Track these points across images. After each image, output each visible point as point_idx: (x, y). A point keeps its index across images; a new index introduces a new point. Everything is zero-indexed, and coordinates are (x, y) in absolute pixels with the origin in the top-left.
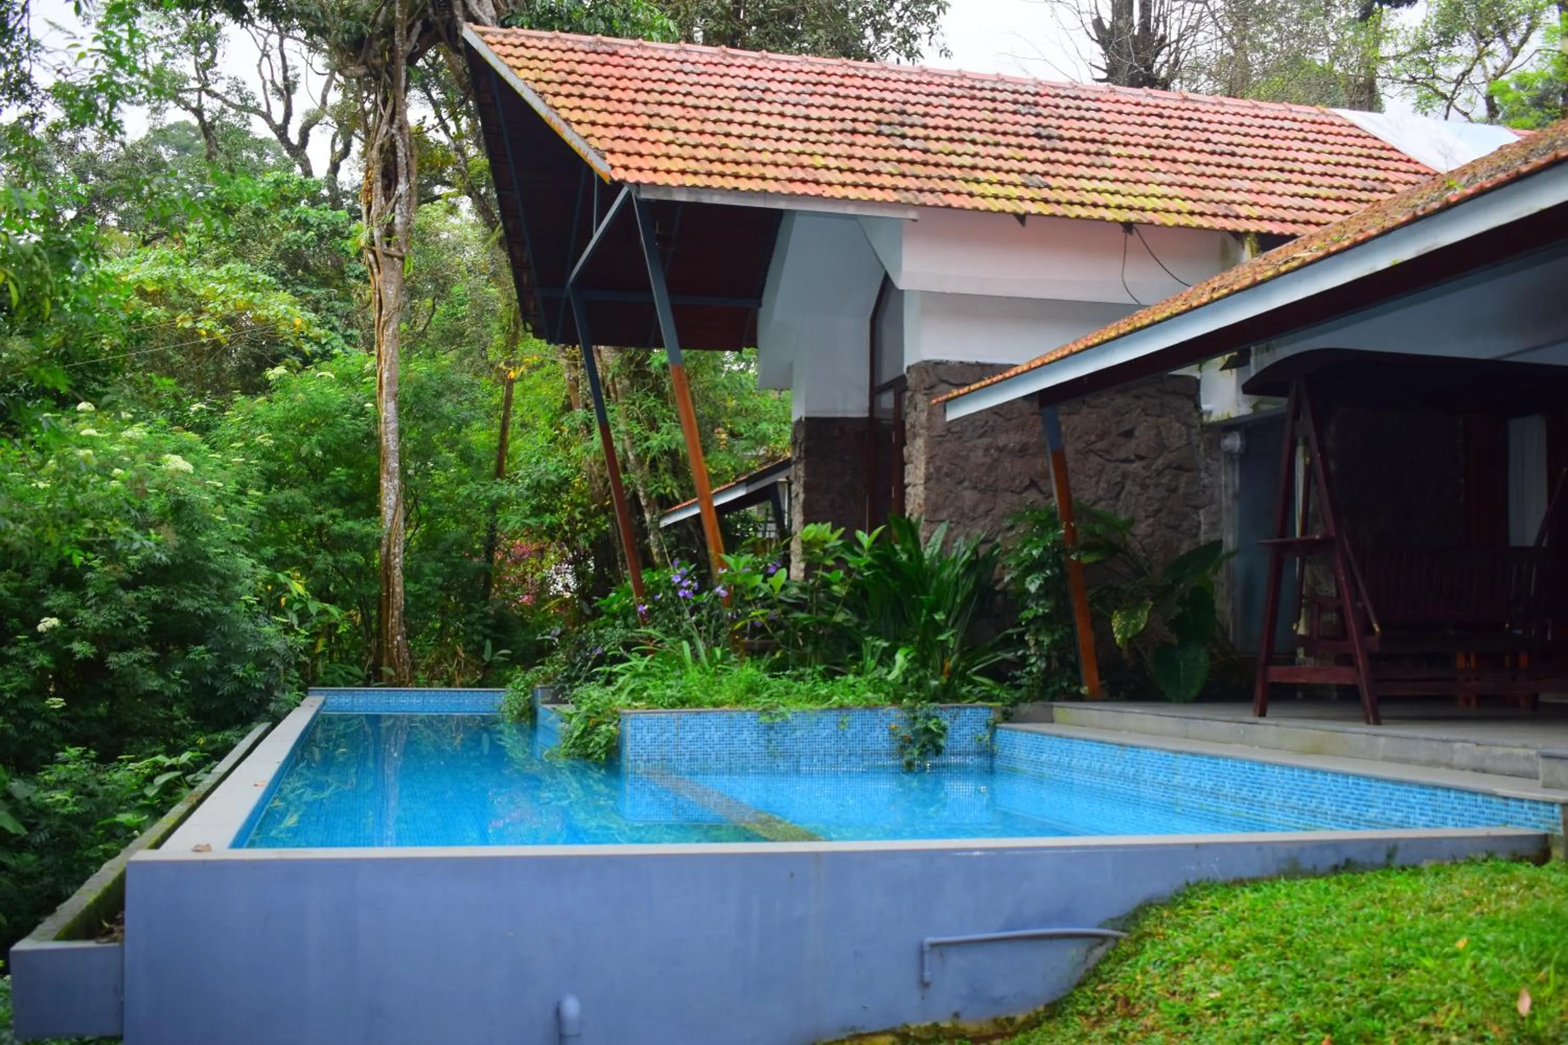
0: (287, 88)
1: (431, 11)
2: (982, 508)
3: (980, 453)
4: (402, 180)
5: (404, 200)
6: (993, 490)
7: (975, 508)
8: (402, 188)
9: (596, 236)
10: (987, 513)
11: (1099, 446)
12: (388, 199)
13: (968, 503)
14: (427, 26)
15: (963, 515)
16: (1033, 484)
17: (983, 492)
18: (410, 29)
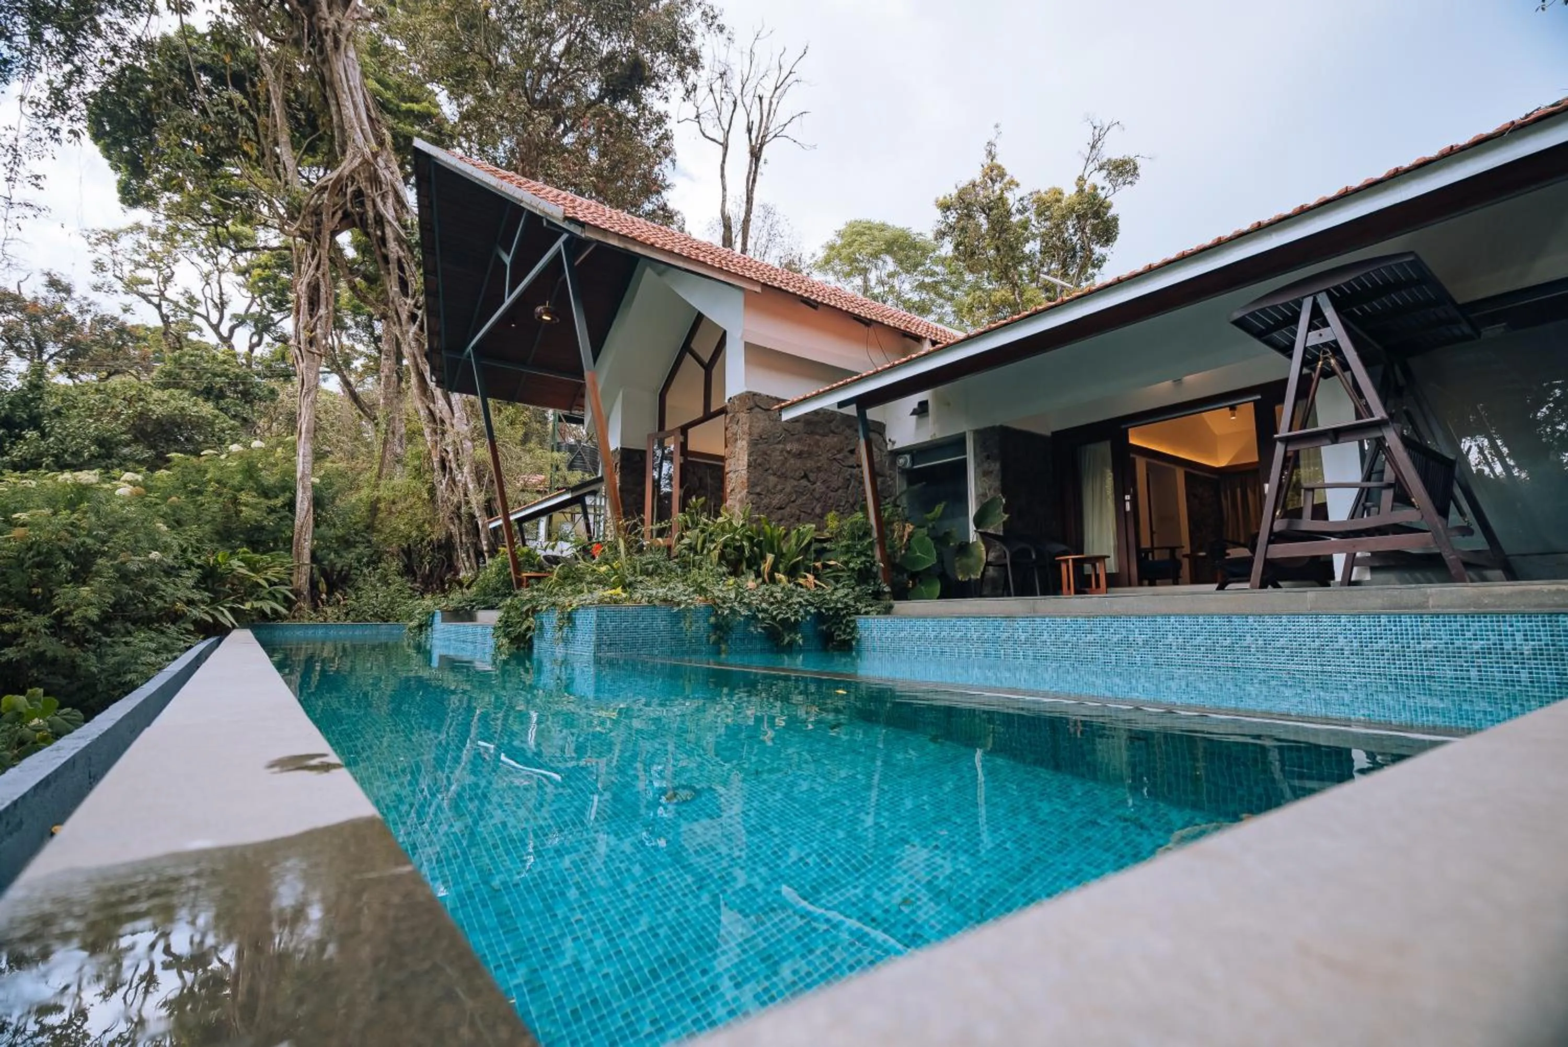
0: (222, 304)
1: (349, 205)
2: (779, 487)
3: (778, 453)
4: (323, 306)
5: (324, 320)
6: (783, 476)
7: (775, 486)
8: (322, 311)
9: (508, 301)
10: (781, 491)
11: (838, 456)
12: (311, 317)
13: (771, 485)
14: (346, 215)
15: (768, 491)
16: (806, 476)
17: (779, 477)
18: (334, 213)
